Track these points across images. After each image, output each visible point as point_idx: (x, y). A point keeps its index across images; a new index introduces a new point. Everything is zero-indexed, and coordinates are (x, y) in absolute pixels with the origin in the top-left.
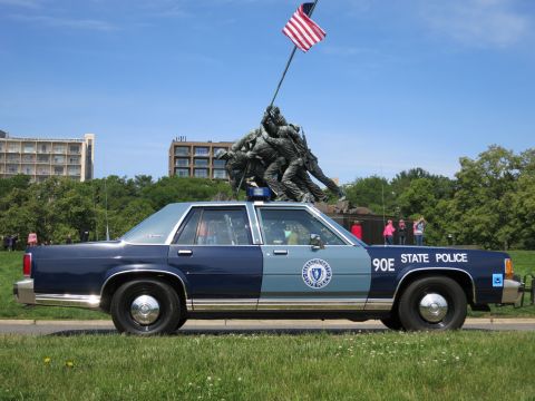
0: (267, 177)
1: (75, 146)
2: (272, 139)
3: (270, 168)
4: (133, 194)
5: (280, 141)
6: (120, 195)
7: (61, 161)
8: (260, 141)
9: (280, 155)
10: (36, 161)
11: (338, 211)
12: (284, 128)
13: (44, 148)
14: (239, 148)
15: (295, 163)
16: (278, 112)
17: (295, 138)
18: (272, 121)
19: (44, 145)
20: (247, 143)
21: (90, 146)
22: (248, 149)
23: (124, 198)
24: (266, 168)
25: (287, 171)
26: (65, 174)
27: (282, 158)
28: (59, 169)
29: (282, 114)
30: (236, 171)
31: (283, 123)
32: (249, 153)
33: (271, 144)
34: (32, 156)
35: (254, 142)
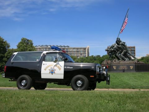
0: (117, 55)
1: (85, 49)
2: (118, 46)
3: (118, 53)
4: (95, 60)
5: (120, 46)
6: (92, 60)
7: (82, 52)
8: (115, 46)
9: (120, 49)
10: (76, 52)
11: (135, 63)
12: (121, 43)
13: (78, 50)
14: (110, 48)
15: (124, 51)
16: (119, 39)
17: (124, 45)
18: (118, 42)
19: (78, 49)
20: (112, 47)
21: (88, 49)
22: (113, 48)
23: (93, 61)
24: (117, 53)
25: (122, 53)
26: (83, 55)
27: (121, 50)
28: (81, 54)
29: (120, 39)
30: (110, 54)
31: (121, 42)
32: (113, 49)
33: (118, 47)
34: (75, 51)
35: (114, 46)
